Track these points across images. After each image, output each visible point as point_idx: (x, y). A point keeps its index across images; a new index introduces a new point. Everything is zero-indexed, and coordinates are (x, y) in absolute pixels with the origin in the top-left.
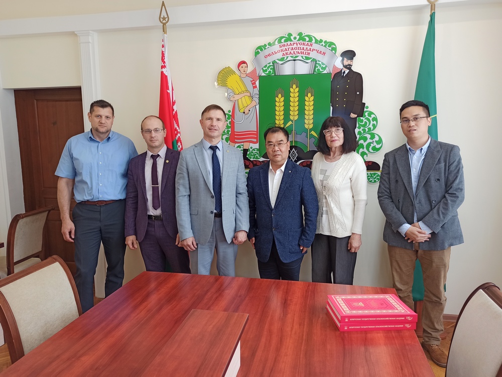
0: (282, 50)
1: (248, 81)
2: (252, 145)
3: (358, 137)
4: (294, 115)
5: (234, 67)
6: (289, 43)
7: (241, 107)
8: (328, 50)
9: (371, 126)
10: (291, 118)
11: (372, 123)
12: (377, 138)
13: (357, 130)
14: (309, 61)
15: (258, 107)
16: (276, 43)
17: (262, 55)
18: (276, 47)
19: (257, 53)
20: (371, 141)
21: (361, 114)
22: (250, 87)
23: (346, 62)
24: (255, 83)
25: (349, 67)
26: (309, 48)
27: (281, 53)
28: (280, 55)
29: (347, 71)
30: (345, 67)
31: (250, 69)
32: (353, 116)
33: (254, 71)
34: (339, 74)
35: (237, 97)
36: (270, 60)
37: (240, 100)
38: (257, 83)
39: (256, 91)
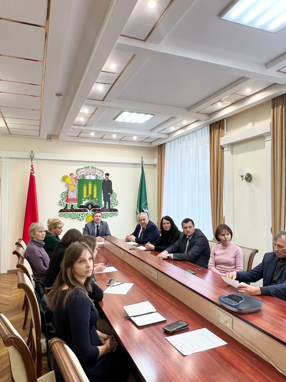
0: (86, 171)
1: (74, 180)
2: (75, 203)
3: (111, 200)
4: (90, 193)
5: (69, 175)
6: (88, 169)
7: (71, 189)
8: (101, 172)
9: (115, 197)
10: (89, 194)
11: (115, 196)
12: (117, 201)
13: (110, 199)
14: (95, 175)
15: (77, 190)
16: (84, 168)
17: (79, 172)
18: (84, 170)
19: (77, 171)
20: (115, 202)
21: (112, 193)
22: (74, 182)
23: (107, 177)
24: (76, 181)
25: (107, 178)
26: (95, 171)
27: (86, 172)
28: (85, 173)
29: (107, 180)
30: (106, 178)
31: (74, 176)
32: (109, 194)
33: (76, 177)
34: (104, 180)
35: (69, 186)
36: (82, 174)
37: (70, 187)
38: (77, 181)
39: (77, 184)
